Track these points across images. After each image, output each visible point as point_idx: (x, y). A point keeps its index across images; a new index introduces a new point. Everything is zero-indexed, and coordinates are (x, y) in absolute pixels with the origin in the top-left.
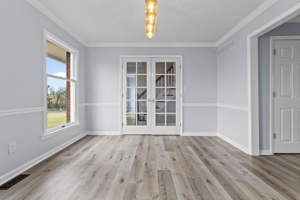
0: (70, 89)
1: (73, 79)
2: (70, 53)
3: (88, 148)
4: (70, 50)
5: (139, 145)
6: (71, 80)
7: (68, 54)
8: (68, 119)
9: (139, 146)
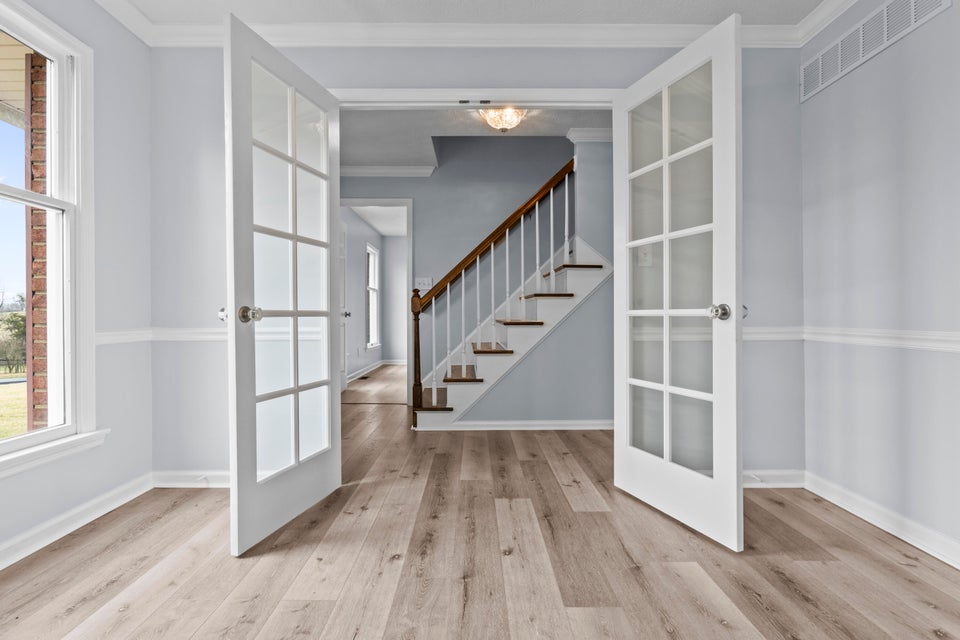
0: (45, 253)
1: (56, 196)
2: (45, 59)
3: (114, 584)
4: (44, 41)
5: (411, 551)
6: (51, 199)
7: (36, 65)
8: (37, 411)
9: (408, 565)
